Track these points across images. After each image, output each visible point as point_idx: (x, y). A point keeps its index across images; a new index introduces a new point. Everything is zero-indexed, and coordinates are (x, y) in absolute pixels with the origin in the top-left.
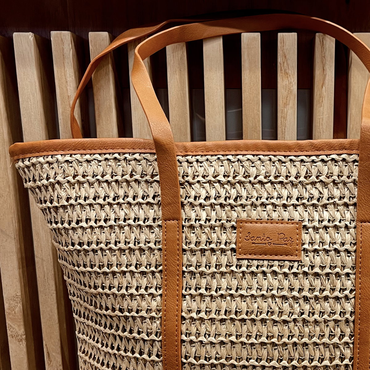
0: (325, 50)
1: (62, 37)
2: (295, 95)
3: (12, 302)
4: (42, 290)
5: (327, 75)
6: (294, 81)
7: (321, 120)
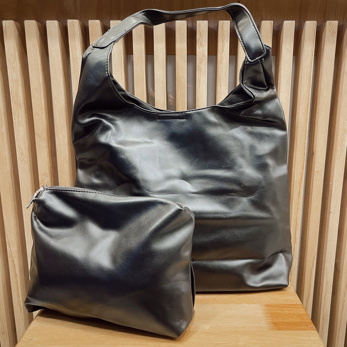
0: (224, 31)
1: (74, 23)
2: (206, 57)
3: (43, 176)
4: (60, 170)
5: (225, 46)
6: (206, 49)
7: (221, 72)
